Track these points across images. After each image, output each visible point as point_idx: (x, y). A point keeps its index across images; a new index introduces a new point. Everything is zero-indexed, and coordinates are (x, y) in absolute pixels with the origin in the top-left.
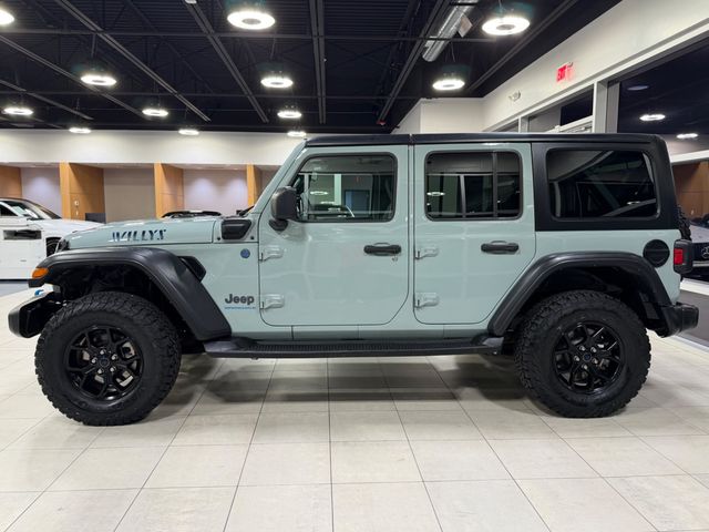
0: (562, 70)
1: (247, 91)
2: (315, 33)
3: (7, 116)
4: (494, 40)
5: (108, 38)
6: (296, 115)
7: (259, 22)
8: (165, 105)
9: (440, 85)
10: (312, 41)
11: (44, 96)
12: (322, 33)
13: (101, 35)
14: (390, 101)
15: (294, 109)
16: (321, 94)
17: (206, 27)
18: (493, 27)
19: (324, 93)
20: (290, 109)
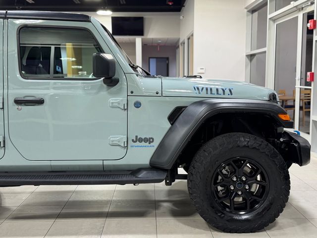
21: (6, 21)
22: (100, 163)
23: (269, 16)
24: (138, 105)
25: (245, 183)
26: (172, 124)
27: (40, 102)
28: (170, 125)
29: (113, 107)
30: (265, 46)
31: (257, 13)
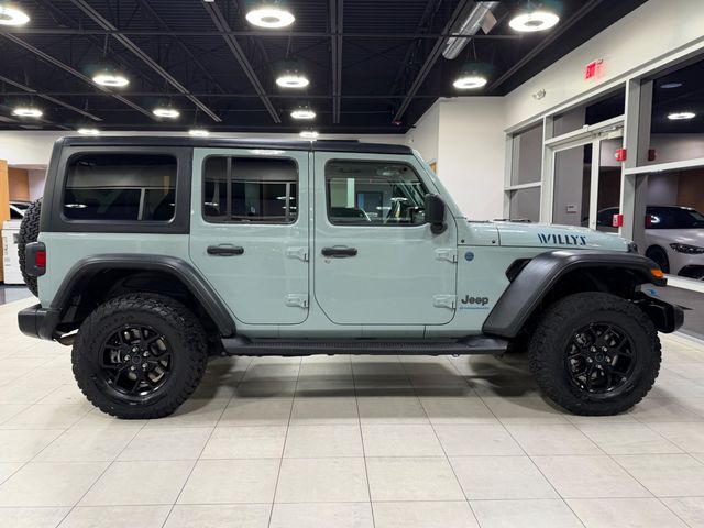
0: (592, 67)
1: (260, 90)
2: (334, 31)
3: (16, 117)
4: (521, 37)
5: (122, 38)
6: (310, 115)
7: (278, 20)
8: (176, 106)
9: (461, 84)
10: (330, 39)
11: (54, 97)
12: (340, 31)
13: (114, 35)
14: (407, 99)
15: (308, 109)
16: (337, 93)
17: (222, 26)
18: (520, 24)
19: (339, 94)
20: (303, 108)
21: (311, 153)
22: (422, 328)
23: (545, 143)
24: (469, 257)
25: (606, 354)
26: (511, 282)
27: (352, 253)
28: (508, 282)
29: (440, 259)
30: (540, 180)
31: (518, 137)
